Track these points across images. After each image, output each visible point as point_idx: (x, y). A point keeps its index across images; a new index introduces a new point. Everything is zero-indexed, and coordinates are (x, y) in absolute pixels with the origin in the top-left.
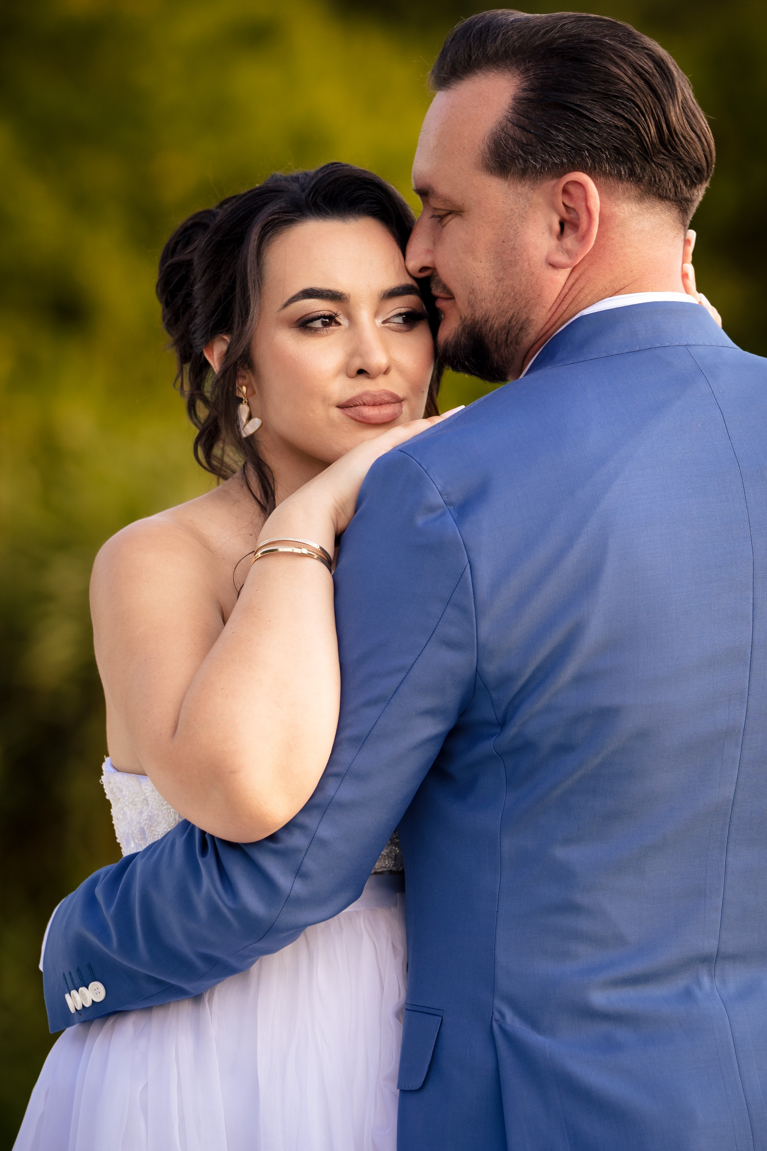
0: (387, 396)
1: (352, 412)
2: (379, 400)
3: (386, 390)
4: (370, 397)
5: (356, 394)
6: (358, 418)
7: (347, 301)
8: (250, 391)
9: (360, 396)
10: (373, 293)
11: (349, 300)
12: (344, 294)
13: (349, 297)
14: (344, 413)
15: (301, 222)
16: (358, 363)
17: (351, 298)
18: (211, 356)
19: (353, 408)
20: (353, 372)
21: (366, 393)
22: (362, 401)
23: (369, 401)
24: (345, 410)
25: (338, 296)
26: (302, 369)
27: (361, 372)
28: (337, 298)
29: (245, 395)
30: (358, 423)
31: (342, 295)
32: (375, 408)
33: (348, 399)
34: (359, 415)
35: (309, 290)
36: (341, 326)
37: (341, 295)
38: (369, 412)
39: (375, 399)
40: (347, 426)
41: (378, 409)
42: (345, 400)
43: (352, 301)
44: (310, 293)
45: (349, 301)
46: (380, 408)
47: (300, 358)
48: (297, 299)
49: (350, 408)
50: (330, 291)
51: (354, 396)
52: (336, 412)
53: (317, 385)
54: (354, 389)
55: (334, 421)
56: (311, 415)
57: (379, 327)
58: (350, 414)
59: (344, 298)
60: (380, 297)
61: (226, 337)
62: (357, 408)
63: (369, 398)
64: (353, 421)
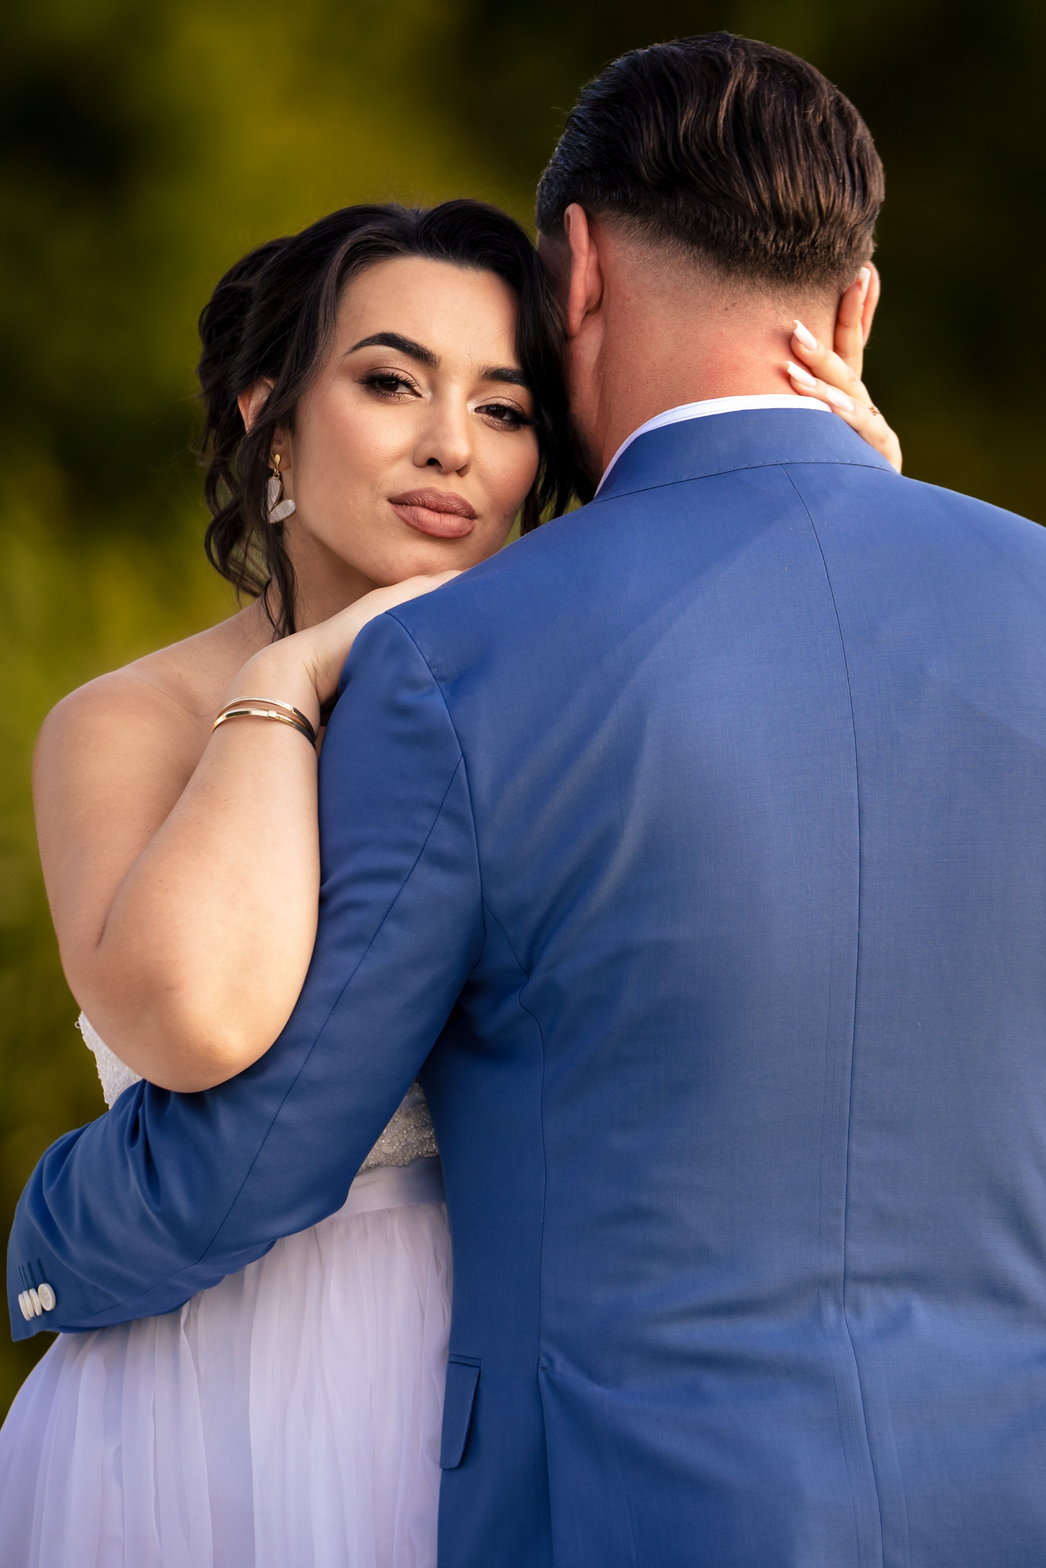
0: (457, 503)
1: (405, 512)
2: (445, 504)
3: (457, 495)
4: (434, 497)
5: (416, 488)
6: (411, 521)
7: (436, 366)
8: (284, 463)
9: (421, 492)
10: (472, 366)
11: (438, 365)
12: (434, 356)
13: (439, 361)
14: (395, 512)
15: (405, 255)
16: (429, 450)
17: (441, 363)
18: (246, 407)
19: (409, 507)
20: (422, 460)
21: (430, 491)
22: (422, 498)
23: (432, 502)
24: (398, 508)
25: (425, 354)
26: (355, 438)
27: (432, 462)
28: (422, 358)
29: (278, 467)
30: (409, 528)
31: (431, 356)
32: (436, 514)
33: (404, 492)
34: (414, 518)
35: (390, 336)
36: (420, 399)
37: (429, 355)
38: (428, 517)
39: (439, 501)
40: (394, 530)
41: (441, 516)
42: (401, 492)
43: (442, 366)
44: (389, 340)
45: (438, 367)
46: (443, 516)
47: (355, 424)
48: (371, 342)
49: (404, 506)
50: (416, 345)
51: (414, 489)
52: (386, 508)
53: (368, 464)
54: (416, 481)
55: (379, 519)
56: (351, 504)
57: (470, 414)
58: (402, 513)
59: (432, 361)
60: (480, 374)
61: (269, 382)
62: (414, 508)
63: (432, 497)
64: (403, 524)
